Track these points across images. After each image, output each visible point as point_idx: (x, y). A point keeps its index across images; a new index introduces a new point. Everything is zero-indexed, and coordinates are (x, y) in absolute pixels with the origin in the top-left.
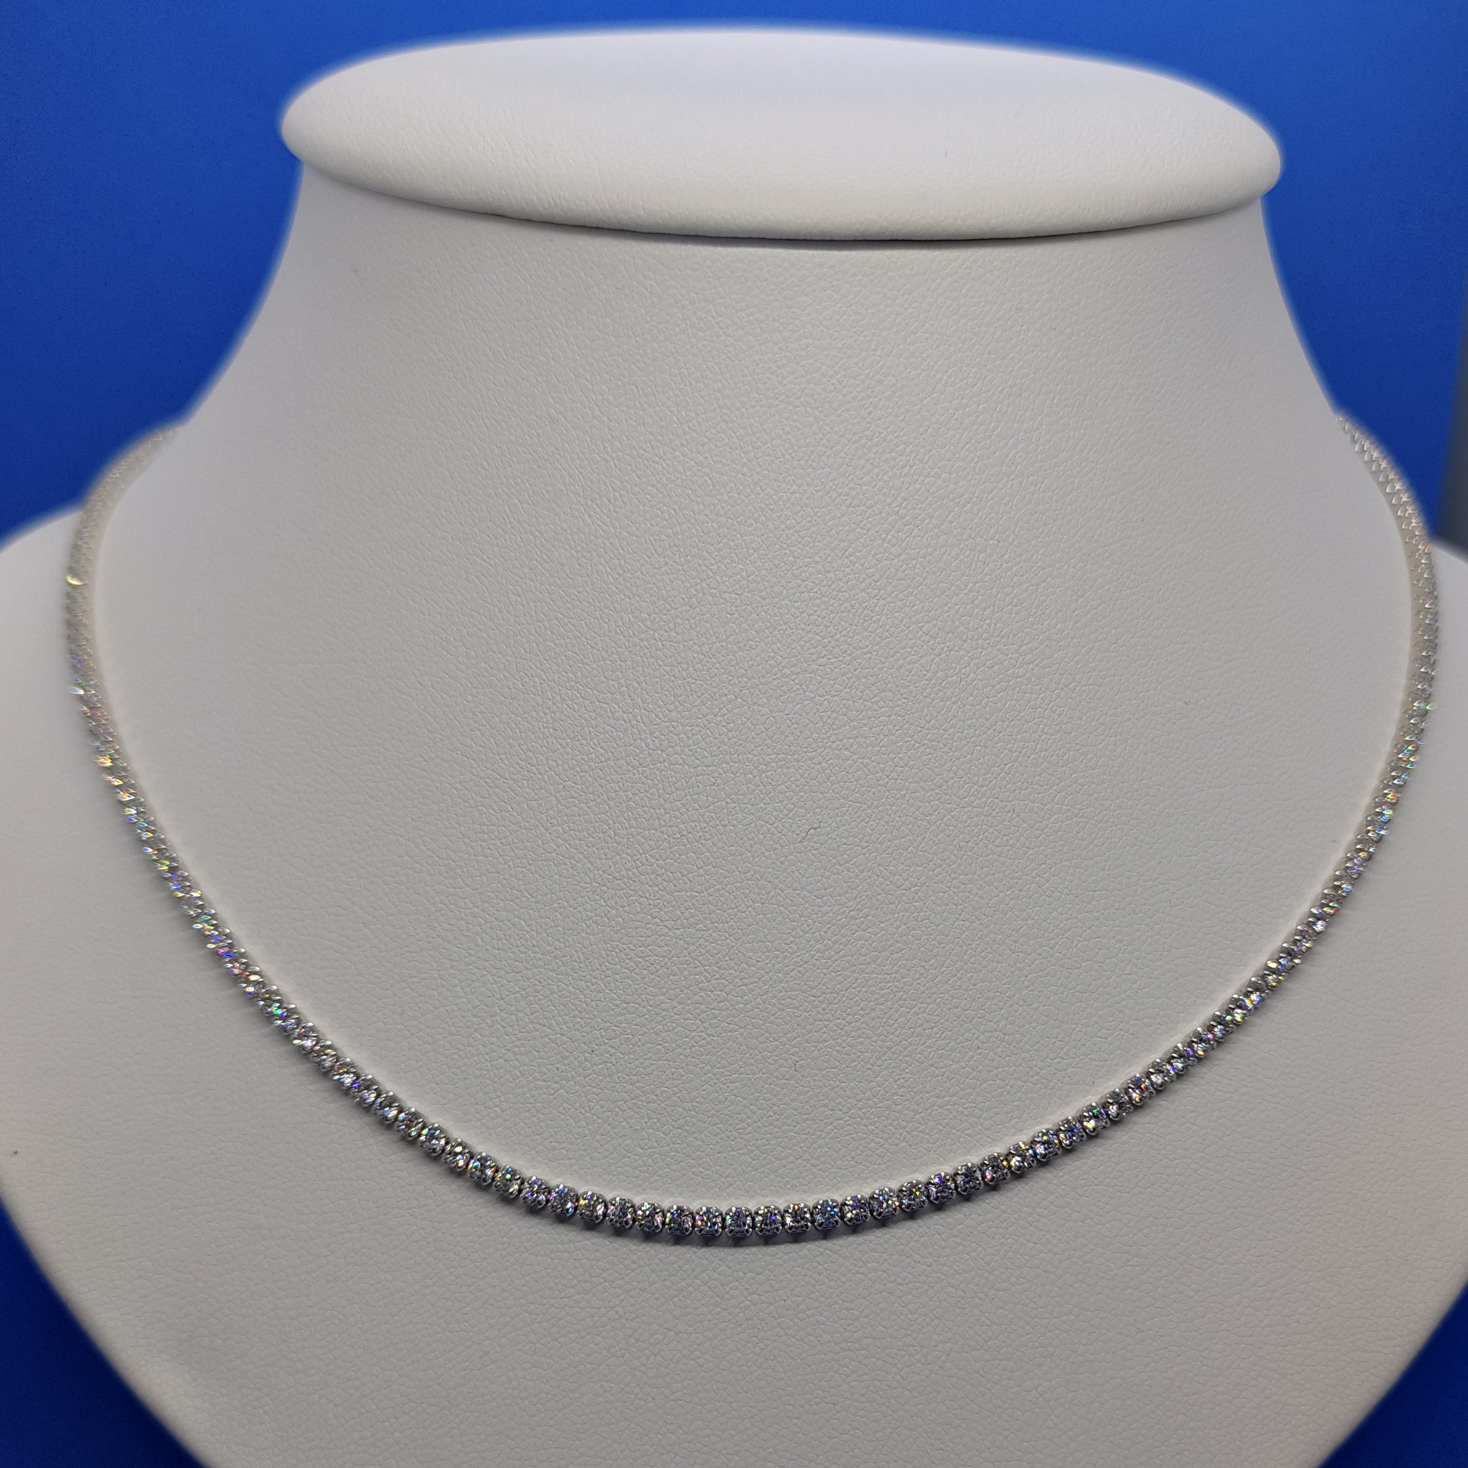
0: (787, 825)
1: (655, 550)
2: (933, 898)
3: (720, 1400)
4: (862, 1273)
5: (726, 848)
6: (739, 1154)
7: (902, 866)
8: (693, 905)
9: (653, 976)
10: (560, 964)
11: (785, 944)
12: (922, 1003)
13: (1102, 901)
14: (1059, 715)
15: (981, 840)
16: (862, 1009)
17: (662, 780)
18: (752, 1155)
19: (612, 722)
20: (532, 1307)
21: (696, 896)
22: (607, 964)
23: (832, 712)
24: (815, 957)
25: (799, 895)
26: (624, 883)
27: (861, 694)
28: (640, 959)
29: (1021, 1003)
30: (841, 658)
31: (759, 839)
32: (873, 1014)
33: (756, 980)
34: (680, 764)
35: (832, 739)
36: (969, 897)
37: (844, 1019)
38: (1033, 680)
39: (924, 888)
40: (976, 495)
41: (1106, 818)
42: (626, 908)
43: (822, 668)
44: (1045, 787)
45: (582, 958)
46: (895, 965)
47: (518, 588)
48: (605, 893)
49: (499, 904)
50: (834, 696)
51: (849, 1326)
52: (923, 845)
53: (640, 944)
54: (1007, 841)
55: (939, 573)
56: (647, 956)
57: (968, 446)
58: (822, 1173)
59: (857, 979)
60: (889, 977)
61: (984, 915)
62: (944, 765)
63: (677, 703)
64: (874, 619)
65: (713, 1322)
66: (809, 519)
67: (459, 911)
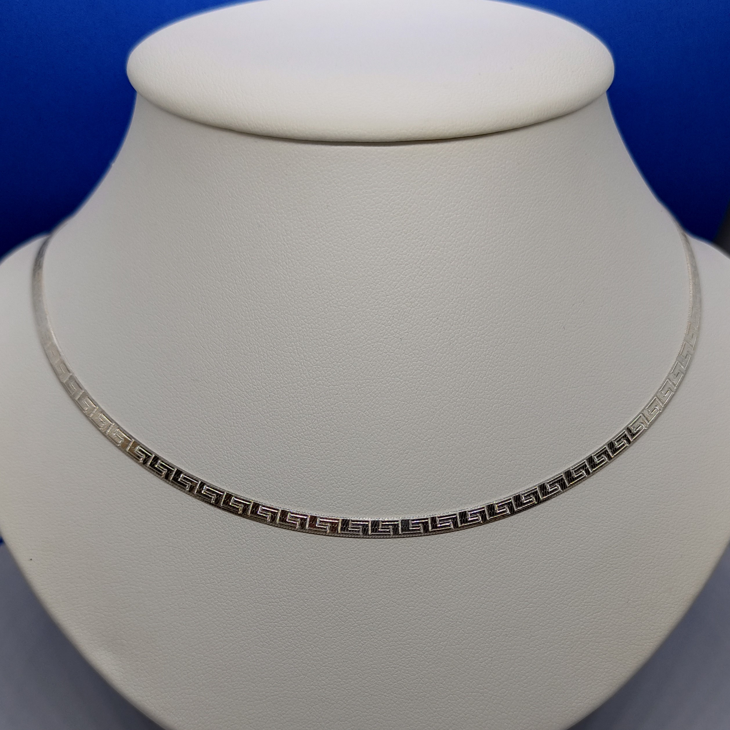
0: (371, 412)
1: (308, 286)
2: (438, 444)
3: (345, 666)
4: (407, 611)
5: (343, 423)
6: (351, 559)
7: (424, 430)
8: (329, 449)
9: (311, 481)
10: (270, 475)
11: (371, 466)
12: (433, 492)
13: (517, 443)
14: (497, 358)
15: (460, 417)
16: (406, 495)
17: (314, 392)
18: (357, 560)
19: (290, 366)
20: (261, 626)
21: (330, 445)
22: (291, 476)
23: (391, 360)
24: (384, 472)
25: (376, 444)
26: (298, 439)
27: (403, 351)
28: (306, 474)
29: (479, 490)
30: (394, 335)
31: (358, 419)
32: (411, 497)
33: (358, 482)
34: (322, 385)
35: (391, 372)
36: (455, 443)
37: (398, 499)
38: (484, 342)
39: (434, 439)
40: (456, 257)
41: (519, 405)
42: (299, 451)
43: (386, 340)
44: (490, 391)
45: (280, 473)
46: (421, 475)
47: (246, 303)
48: (289, 443)
49: (242, 448)
50: (391, 353)
51: (401, 634)
52: (434, 420)
53: (305, 466)
54: (473, 417)
55: (439, 294)
56: (309, 472)
57: (452, 234)
58: (388, 568)
59: (403, 481)
60: (418, 480)
61: (462, 451)
62: (443, 383)
63: (319, 357)
64: (409, 317)
65: (341, 632)
66: (378, 271)
67: (224, 452)
